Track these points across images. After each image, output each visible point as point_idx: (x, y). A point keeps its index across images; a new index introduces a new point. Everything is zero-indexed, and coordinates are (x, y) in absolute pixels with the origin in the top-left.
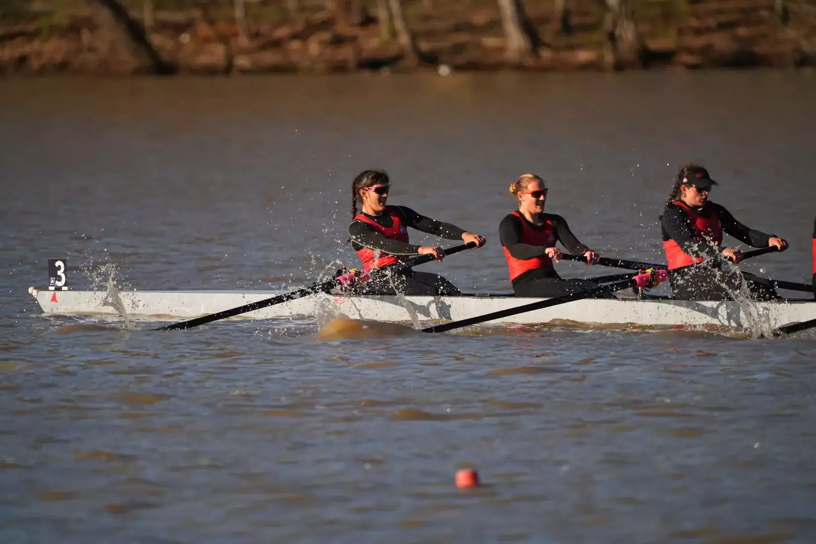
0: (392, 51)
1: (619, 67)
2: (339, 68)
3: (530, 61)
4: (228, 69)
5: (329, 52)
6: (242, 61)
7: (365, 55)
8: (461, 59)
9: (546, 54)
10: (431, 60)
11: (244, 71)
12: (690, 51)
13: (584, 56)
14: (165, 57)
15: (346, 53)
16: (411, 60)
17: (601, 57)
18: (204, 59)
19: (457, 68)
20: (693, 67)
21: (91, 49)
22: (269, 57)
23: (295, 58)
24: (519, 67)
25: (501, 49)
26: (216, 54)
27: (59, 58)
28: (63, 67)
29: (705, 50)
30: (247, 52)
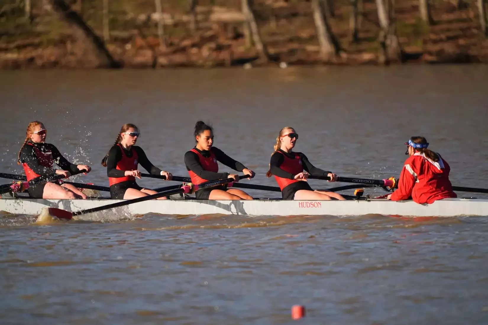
0: (252, 54)
1: (388, 63)
2: (220, 64)
3: (334, 60)
4: (154, 65)
5: (214, 55)
6: (162, 60)
7: (236, 56)
8: (293, 59)
9: (344, 55)
10: (275, 59)
11: (163, 66)
12: (430, 53)
13: (367, 56)
14: (116, 58)
15: (224, 55)
16: (263, 59)
17: (377, 57)
18: (139, 59)
19: (290, 64)
20: (432, 63)
21: (72, 54)
22: (179, 58)
23: (194, 58)
24: (328, 63)
25: (318, 52)
26: (147, 56)
27: (53, 58)
28: (55, 64)
29: (440, 53)
30: (165, 55)
